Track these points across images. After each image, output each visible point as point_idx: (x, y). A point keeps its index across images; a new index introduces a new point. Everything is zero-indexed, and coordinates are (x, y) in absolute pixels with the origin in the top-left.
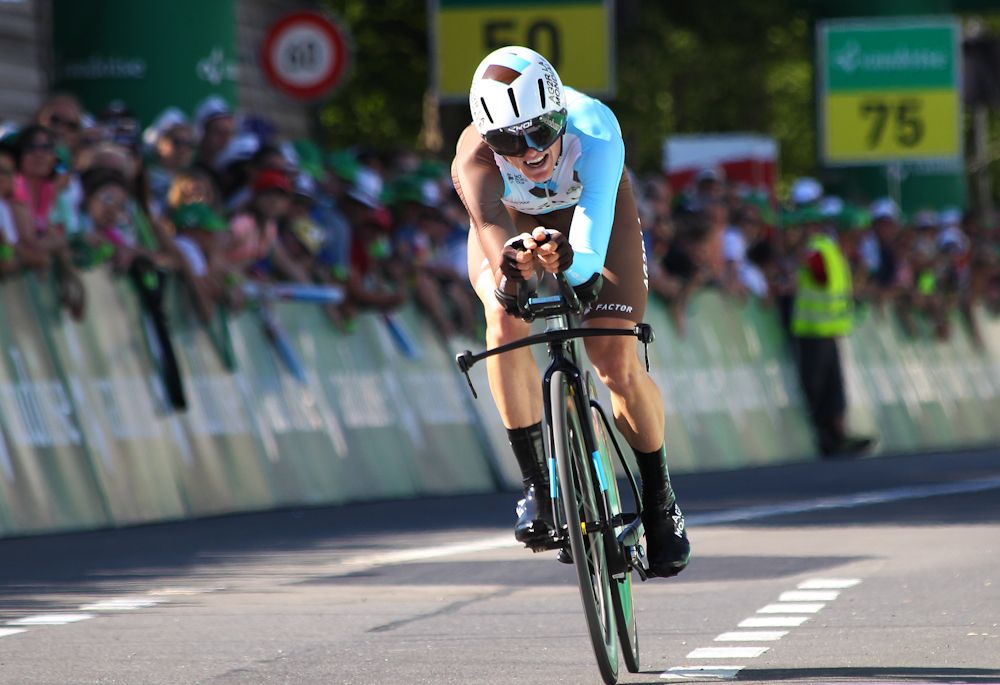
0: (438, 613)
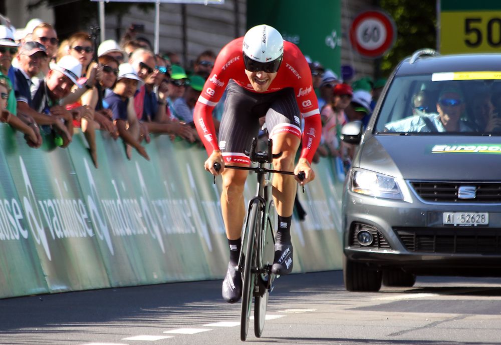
0: (426, 327)
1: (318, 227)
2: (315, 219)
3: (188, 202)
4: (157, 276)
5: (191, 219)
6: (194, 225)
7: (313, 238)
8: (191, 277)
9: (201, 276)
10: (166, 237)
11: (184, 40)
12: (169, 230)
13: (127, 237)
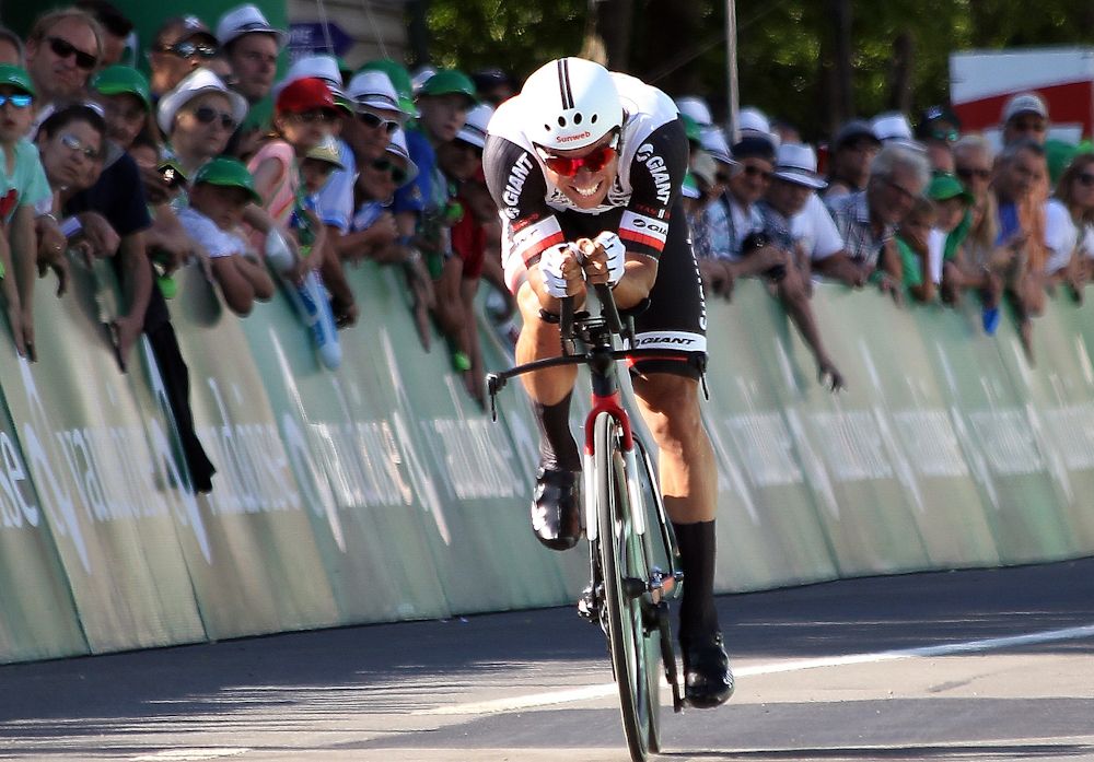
1: (251, 503)
2: (242, 483)
7: (239, 539)
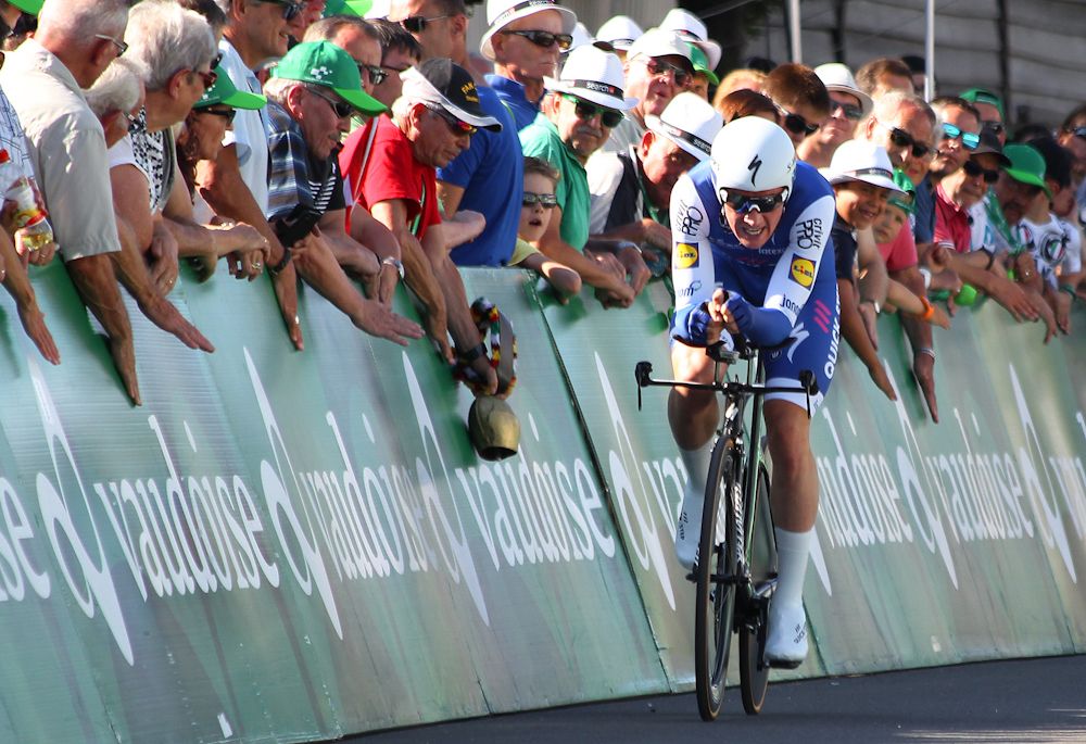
3: (1014, 459)
4: (939, 648)
5: (1024, 501)
6: (1030, 516)
8: (1026, 650)
9: (1052, 646)
10: (961, 549)
11: (1004, 55)
12: (967, 531)
13: (862, 548)
